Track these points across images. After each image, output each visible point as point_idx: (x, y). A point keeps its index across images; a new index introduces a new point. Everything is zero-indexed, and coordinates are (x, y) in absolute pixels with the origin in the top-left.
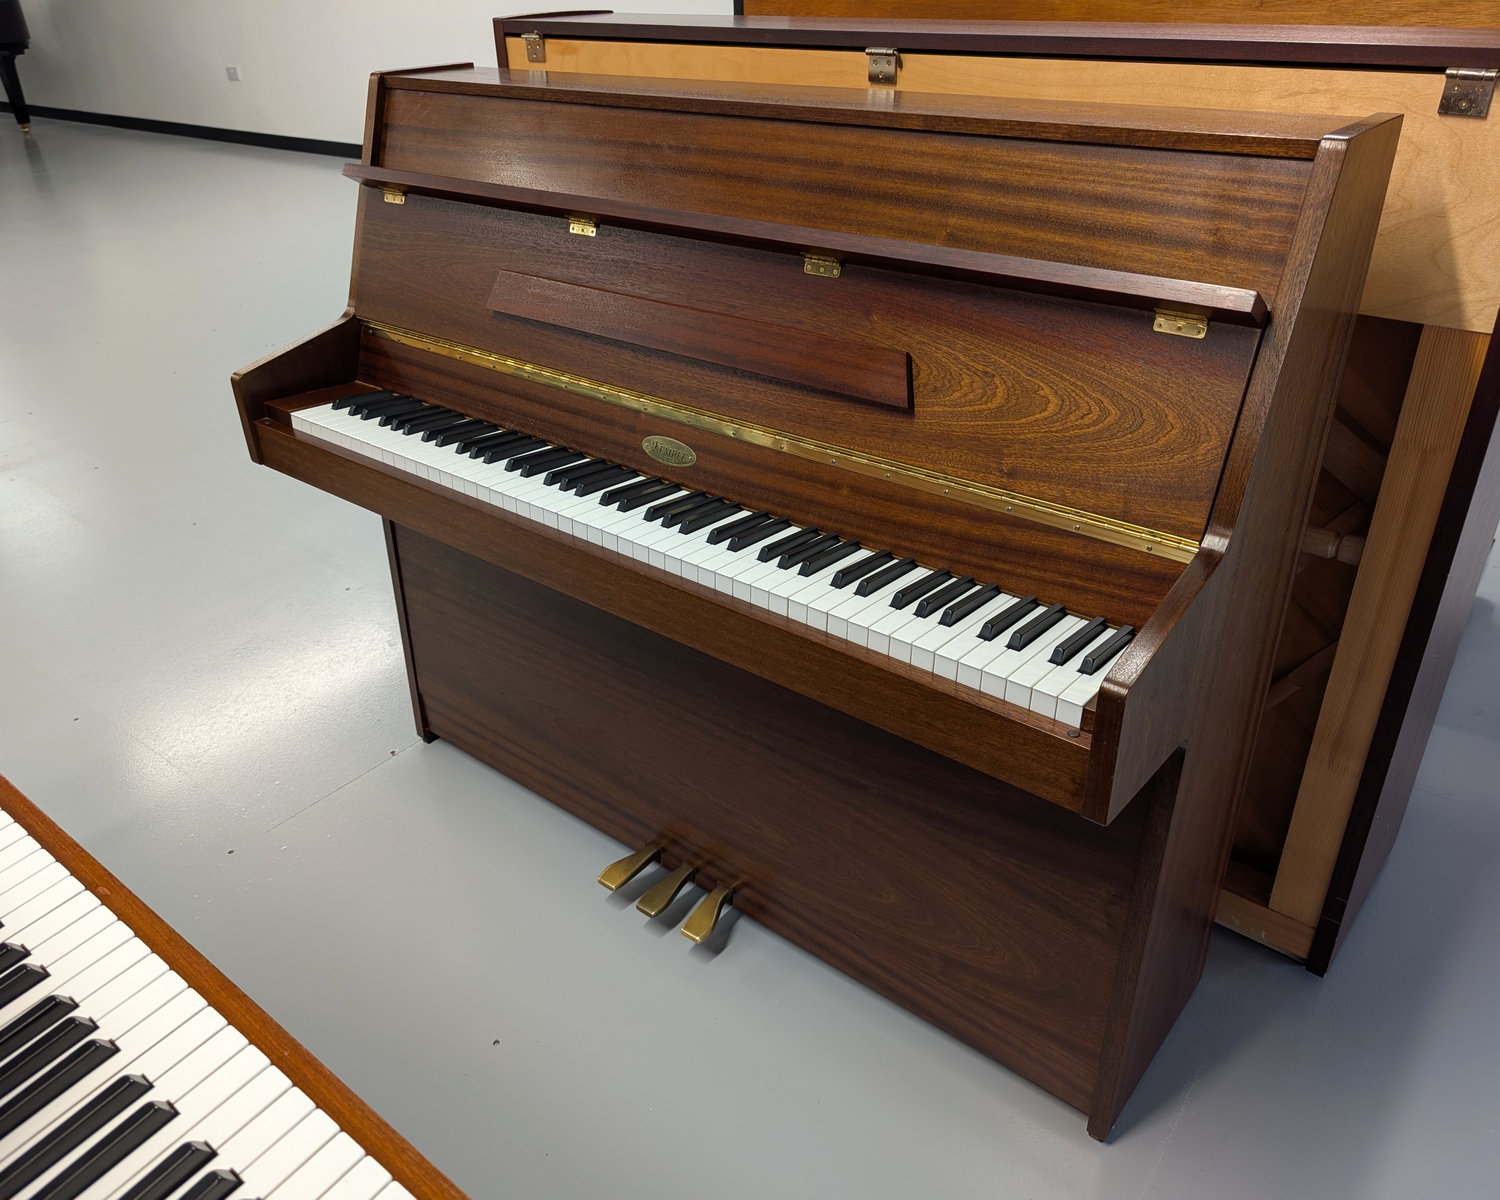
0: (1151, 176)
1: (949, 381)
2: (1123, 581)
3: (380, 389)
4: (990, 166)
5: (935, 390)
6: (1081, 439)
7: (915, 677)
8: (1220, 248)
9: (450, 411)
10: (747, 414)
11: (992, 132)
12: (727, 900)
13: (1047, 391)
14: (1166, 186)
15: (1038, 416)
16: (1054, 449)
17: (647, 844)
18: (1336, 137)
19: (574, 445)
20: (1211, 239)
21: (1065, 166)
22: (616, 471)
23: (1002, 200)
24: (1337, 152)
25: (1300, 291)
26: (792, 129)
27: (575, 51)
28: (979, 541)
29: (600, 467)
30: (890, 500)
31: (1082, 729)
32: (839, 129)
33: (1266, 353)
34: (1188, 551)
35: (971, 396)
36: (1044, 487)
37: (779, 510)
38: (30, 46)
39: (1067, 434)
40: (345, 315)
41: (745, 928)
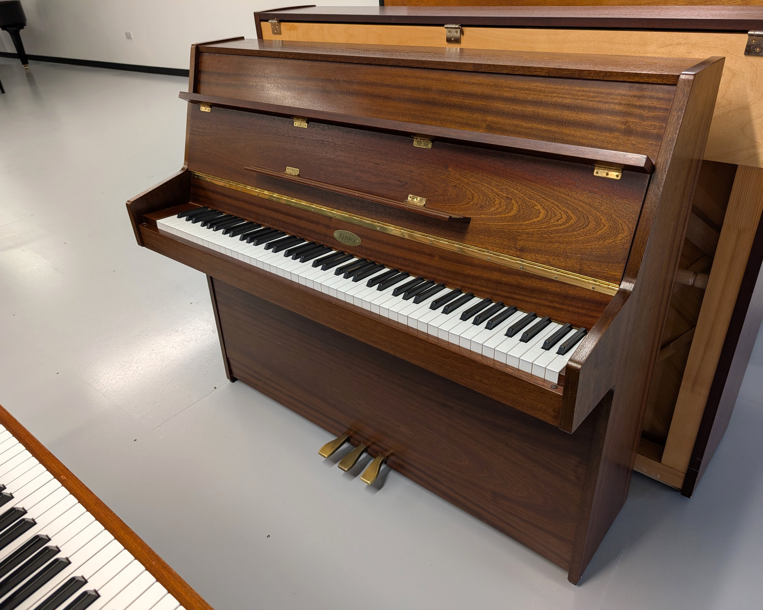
0: (592, 94)
1: (489, 202)
2: (580, 304)
3: (202, 206)
4: (508, 89)
5: (481, 206)
6: (557, 231)
7: (473, 357)
8: (628, 132)
9: (237, 217)
10: (386, 219)
11: (508, 72)
12: (384, 462)
13: (539, 207)
14: (599, 99)
15: (534, 220)
16: (543, 237)
17: (343, 434)
18: (688, 73)
19: (299, 235)
20: (623, 127)
21: (547, 89)
22: (321, 248)
23: (515, 107)
24: (688, 80)
25: (670, 154)
26: (406, 71)
27: (296, 28)
28: (506, 284)
29: (313, 246)
30: (460, 263)
31: (558, 384)
32: (430, 71)
33: (653, 187)
34: (613, 289)
35: (500, 209)
36: (538, 256)
37: (403, 268)
38: (27, 25)
39: (550, 229)
40: (182, 169)
41: (393, 476)
